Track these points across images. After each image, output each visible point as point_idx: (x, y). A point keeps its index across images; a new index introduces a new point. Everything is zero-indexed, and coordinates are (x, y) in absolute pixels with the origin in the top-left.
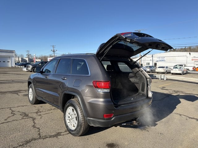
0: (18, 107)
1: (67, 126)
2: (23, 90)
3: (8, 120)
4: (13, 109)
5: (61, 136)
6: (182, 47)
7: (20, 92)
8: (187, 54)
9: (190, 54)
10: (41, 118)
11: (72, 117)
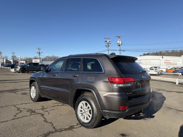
0: (21, 104)
1: (79, 120)
2: (20, 89)
3: (18, 116)
4: (18, 106)
5: (75, 128)
6: (154, 52)
7: (17, 91)
8: (160, 57)
9: (163, 57)
10: (49, 114)
11: (85, 111)
